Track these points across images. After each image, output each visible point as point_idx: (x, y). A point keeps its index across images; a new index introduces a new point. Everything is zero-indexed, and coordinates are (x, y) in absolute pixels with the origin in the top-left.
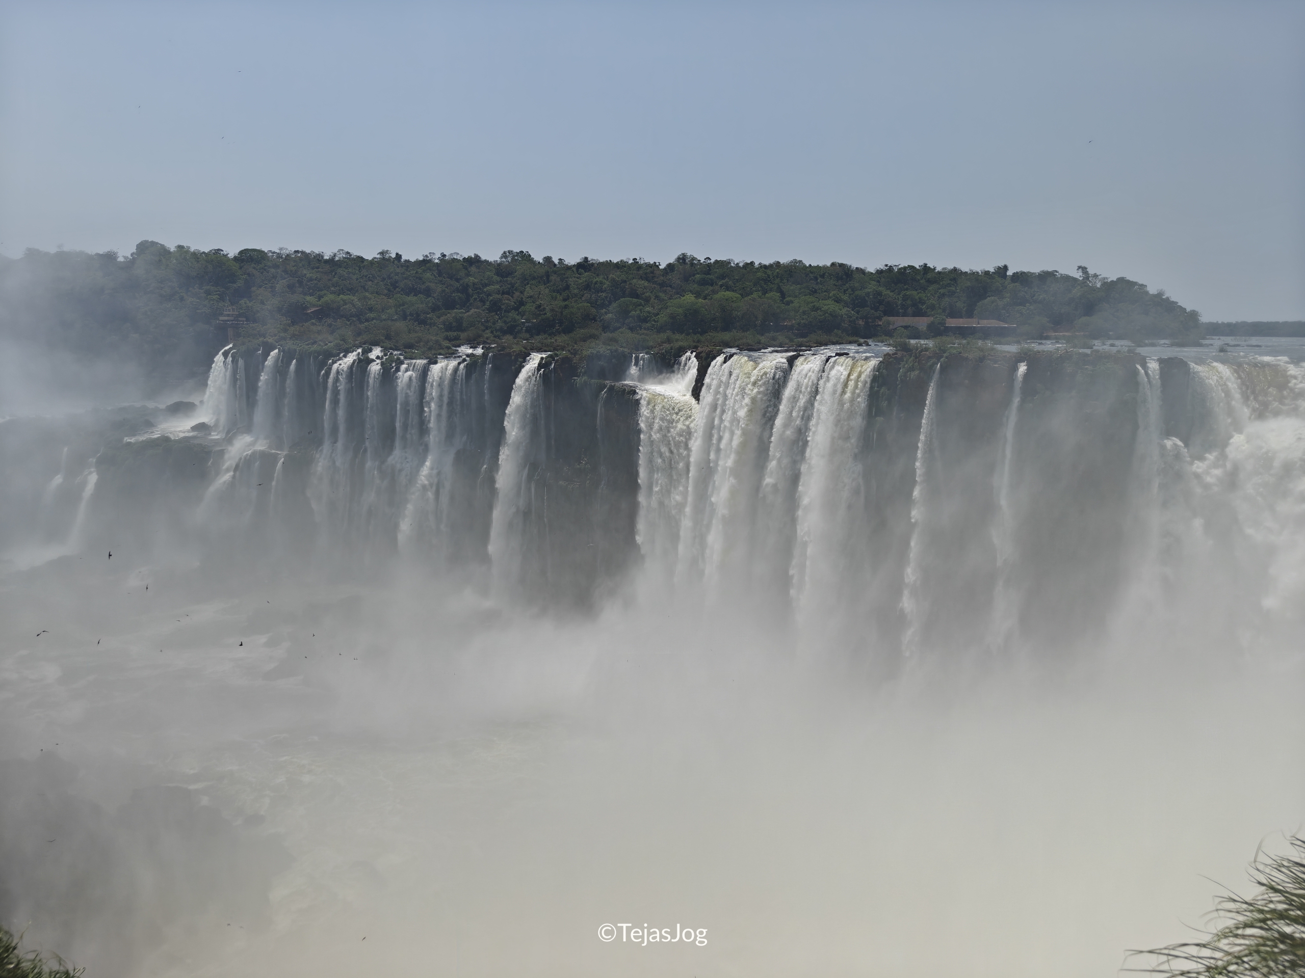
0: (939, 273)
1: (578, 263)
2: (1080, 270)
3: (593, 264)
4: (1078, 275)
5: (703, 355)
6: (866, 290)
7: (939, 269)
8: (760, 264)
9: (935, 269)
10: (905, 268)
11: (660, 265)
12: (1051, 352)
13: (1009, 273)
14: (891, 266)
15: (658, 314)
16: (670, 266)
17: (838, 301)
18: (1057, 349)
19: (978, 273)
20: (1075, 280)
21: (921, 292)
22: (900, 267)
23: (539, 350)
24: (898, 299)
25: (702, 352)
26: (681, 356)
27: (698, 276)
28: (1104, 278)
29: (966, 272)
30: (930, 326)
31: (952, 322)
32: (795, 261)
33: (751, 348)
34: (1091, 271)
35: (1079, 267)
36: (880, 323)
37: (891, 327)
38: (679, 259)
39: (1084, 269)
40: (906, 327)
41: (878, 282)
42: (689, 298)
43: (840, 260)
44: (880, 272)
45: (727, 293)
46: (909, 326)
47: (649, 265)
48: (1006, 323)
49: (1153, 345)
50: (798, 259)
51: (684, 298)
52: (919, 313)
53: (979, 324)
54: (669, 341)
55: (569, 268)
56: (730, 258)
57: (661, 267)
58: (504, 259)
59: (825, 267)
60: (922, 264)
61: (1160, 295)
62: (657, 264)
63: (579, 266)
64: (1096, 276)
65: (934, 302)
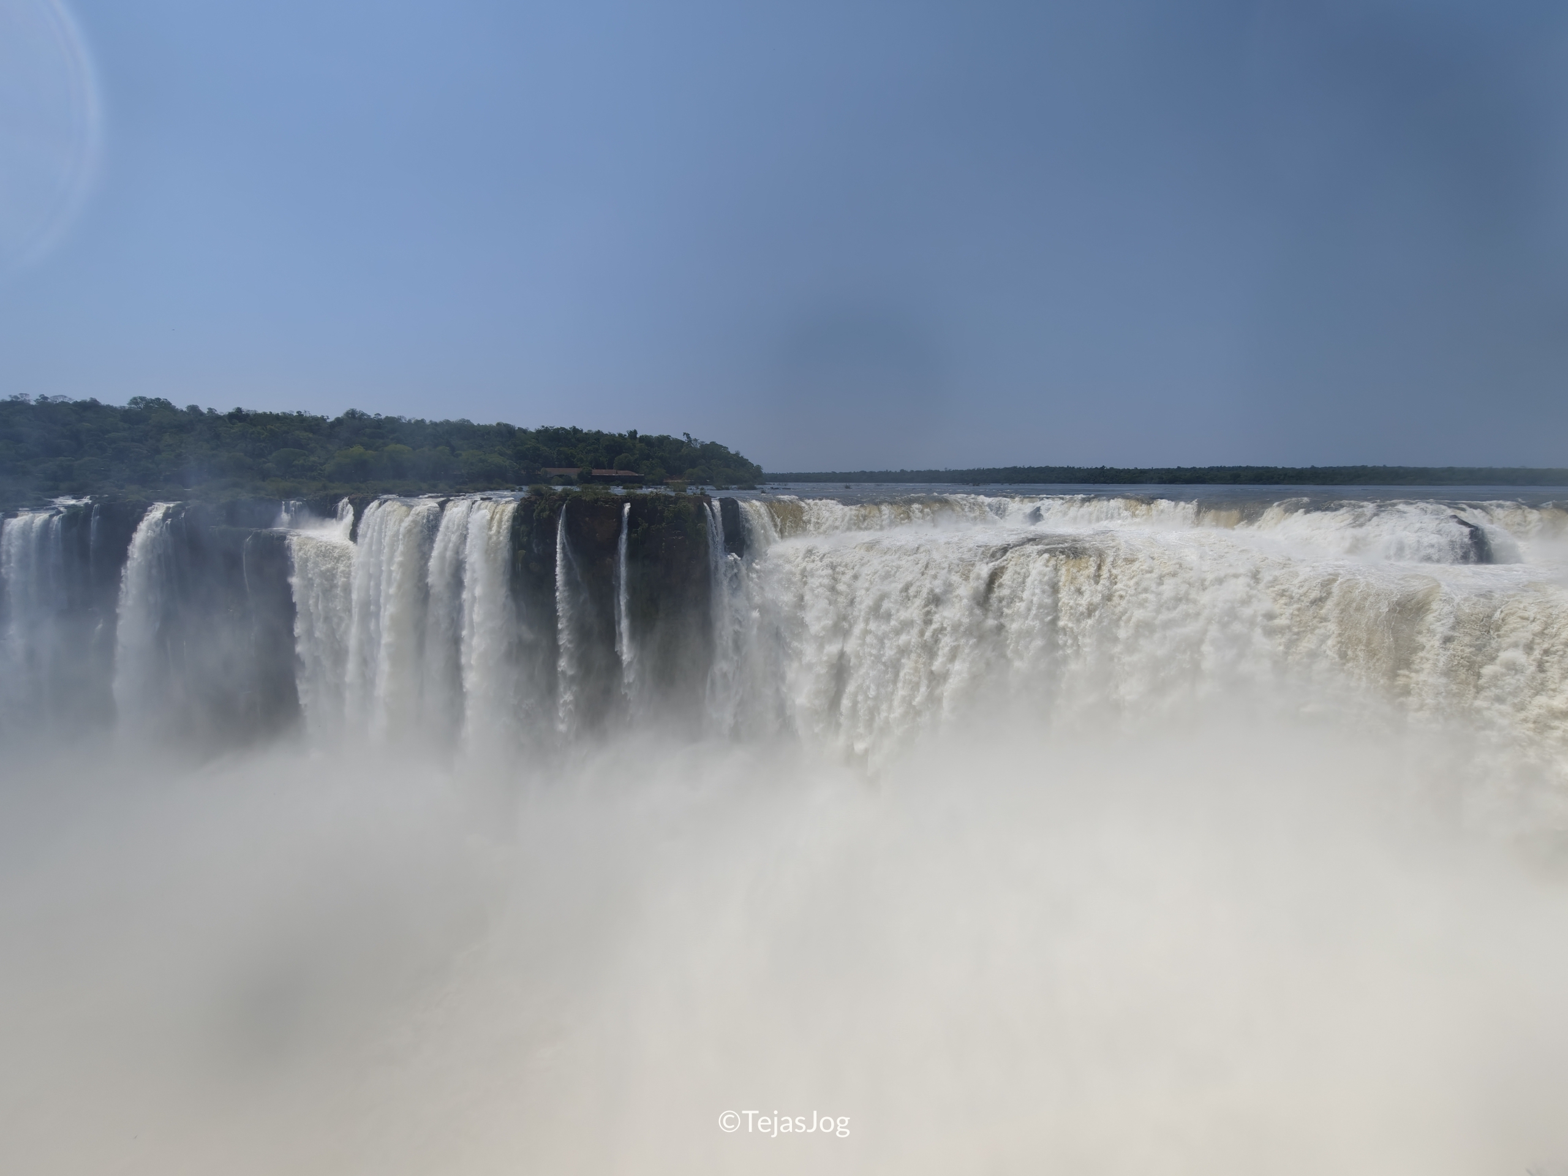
0: (586, 434)
1: (229, 413)
2: (685, 435)
3: (247, 415)
4: (684, 439)
5: (357, 501)
6: (527, 446)
7: (585, 431)
8: (431, 421)
9: (582, 430)
10: (558, 429)
11: (328, 418)
12: (646, 495)
13: (638, 436)
14: (547, 428)
15: (324, 464)
16: (338, 421)
17: (501, 454)
18: (652, 492)
19: (615, 435)
20: (682, 442)
21: (572, 449)
22: (554, 428)
23: (166, 500)
24: (554, 454)
25: (356, 498)
26: (339, 502)
27: (367, 429)
28: (703, 442)
29: (607, 434)
30: (580, 476)
31: (596, 472)
32: (464, 421)
33: (410, 493)
34: (692, 437)
35: (685, 434)
36: (539, 473)
37: (548, 476)
38: (347, 413)
39: (688, 435)
40: (561, 476)
41: (537, 439)
42: (357, 450)
43: (505, 421)
44: (539, 432)
45: (399, 446)
46: (563, 475)
47: (315, 419)
48: (637, 473)
49: (728, 489)
50: (466, 419)
51: (353, 449)
52: (571, 465)
53: (617, 473)
54: (325, 488)
55: (219, 418)
56: (401, 415)
57: (328, 421)
58: (133, 406)
59: (491, 427)
60: (571, 426)
61: (737, 454)
62: (325, 417)
63: (231, 416)
64: (696, 440)
65: (582, 456)
